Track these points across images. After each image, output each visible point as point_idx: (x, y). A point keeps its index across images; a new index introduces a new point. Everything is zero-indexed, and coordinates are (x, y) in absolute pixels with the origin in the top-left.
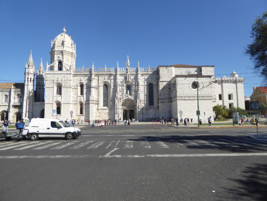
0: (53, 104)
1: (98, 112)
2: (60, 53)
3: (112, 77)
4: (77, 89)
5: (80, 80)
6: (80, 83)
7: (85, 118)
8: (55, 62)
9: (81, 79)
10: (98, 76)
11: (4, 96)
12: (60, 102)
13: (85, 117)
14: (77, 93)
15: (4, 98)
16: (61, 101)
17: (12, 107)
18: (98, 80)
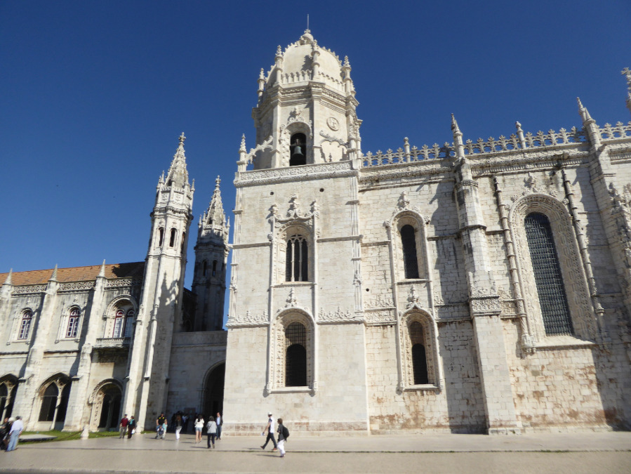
0: (268, 326)
1: (526, 367)
2: (299, 97)
3: (566, 172)
4: (386, 249)
5: (396, 201)
6: (401, 216)
7: (450, 408)
8: (278, 133)
9: (402, 197)
10: (490, 177)
11: (68, 313)
12: (307, 315)
13: (450, 398)
14: (388, 267)
15: (66, 321)
16: (310, 314)
17: (87, 358)
18: (496, 194)
